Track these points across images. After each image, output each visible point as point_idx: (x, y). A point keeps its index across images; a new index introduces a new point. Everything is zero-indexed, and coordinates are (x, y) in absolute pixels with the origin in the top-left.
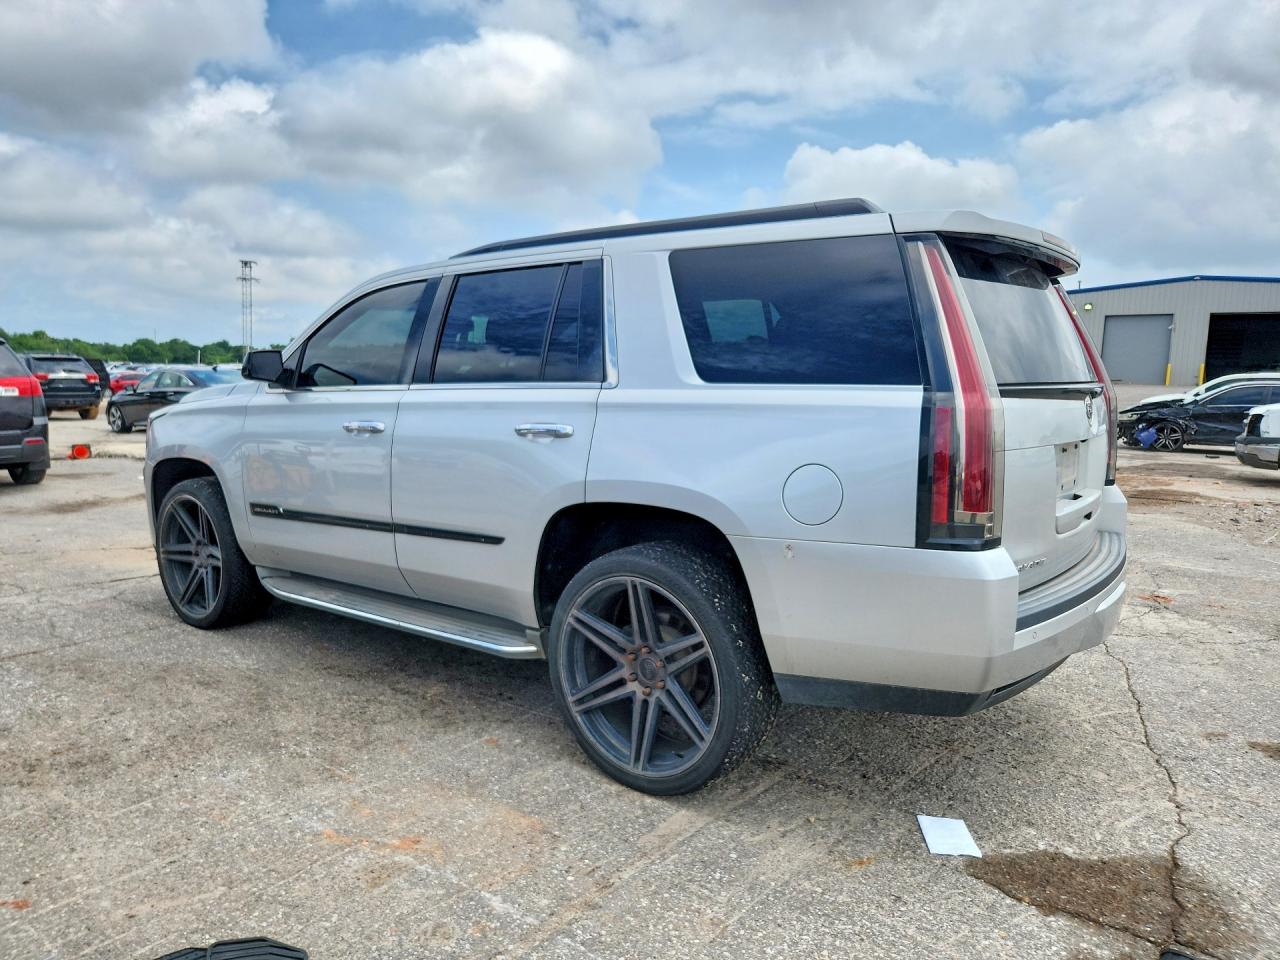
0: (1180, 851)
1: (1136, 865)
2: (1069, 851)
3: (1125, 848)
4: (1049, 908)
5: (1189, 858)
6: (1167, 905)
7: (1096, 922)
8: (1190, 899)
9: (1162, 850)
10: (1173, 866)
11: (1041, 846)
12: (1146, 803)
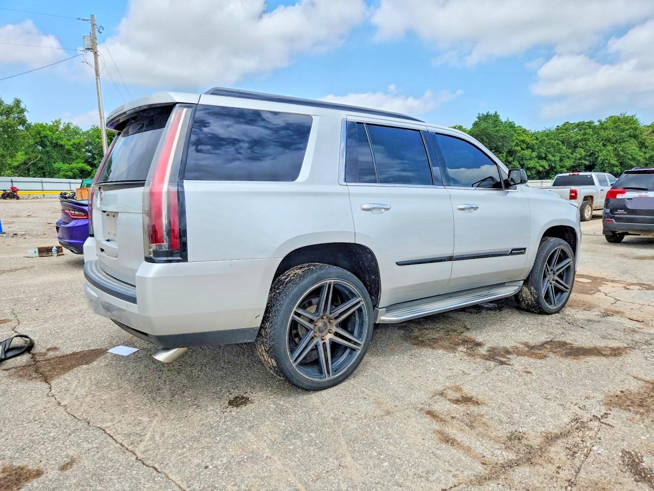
0: (47, 385)
1: (59, 374)
2: (85, 366)
3: (67, 376)
4: (74, 354)
5: (41, 386)
6: (41, 370)
7: (59, 357)
8: (34, 375)
9: (53, 383)
10: (46, 380)
11: (95, 363)
12: (74, 396)
